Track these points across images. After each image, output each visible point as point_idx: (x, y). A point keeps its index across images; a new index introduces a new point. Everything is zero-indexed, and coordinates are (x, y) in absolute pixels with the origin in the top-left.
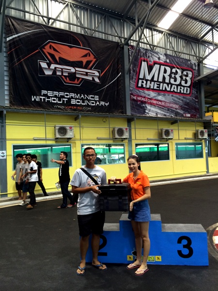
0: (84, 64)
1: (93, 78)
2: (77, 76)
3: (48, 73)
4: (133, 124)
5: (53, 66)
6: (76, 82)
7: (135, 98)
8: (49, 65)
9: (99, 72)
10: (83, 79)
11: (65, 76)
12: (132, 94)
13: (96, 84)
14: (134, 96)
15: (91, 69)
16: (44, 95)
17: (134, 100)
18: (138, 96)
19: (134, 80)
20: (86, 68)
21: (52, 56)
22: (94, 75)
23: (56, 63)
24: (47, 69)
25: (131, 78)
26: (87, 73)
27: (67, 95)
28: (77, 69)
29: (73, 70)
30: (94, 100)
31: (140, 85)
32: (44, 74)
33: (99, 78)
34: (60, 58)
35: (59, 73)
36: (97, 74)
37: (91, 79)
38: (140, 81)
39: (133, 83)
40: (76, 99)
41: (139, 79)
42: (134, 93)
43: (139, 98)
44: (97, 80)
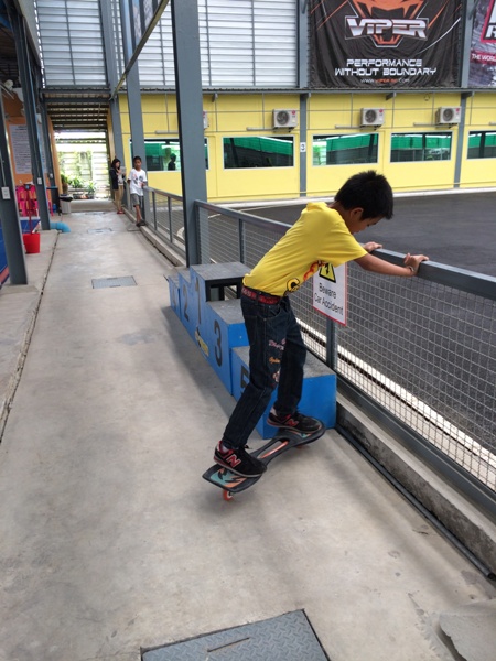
0: (405, 12)
1: (417, 33)
2: (395, 32)
3: (357, 33)
4: (469, 100)
5: (363, 23)
6: (392, 41)
7: (478, 57)
8: (358, 21)
9: (425, 21)
10: (402, 36)
11: (378, 35)
12: (473, 52)
13: (421, 41)
14: (477, 54)
15: (414, 19)
16: (350, 66)
17: (476, 61)
18: (484, 54)
19: (480, 27)
20: (407, 18)
21: (364, 7)
22: (418, 27)
23: (368, 16)
24: (356, 27)
25: (475, 25)
26: (408, 25)
27: (379, 63)
28: (395, 21)
29: (389, 23)
30: (415, 67)
31: (489, 35)
32: (351, 35)
33: (425, 31)
34: (374, 8)
35: (370, 32)
36: (423, 25)
37: (413, 34)
38: (491, 28)
39: (478, 33)
40: (390, 67)
41: (488, 24)
42: (478, 49)
43: (485, 58)
44: (422, 35)
